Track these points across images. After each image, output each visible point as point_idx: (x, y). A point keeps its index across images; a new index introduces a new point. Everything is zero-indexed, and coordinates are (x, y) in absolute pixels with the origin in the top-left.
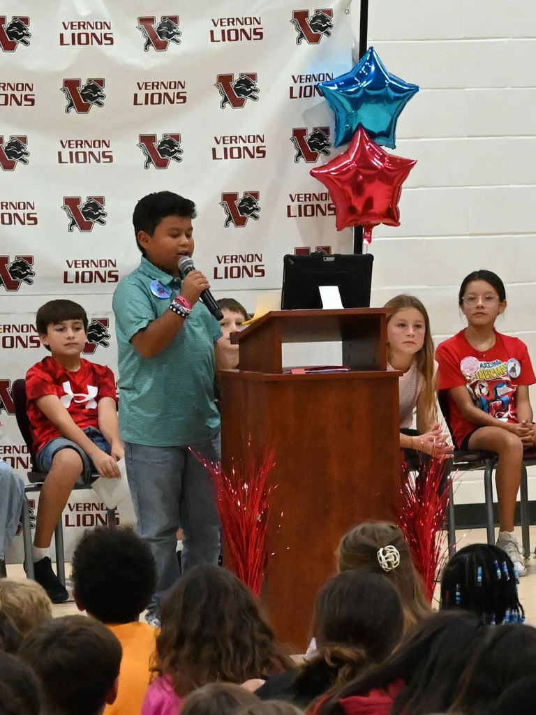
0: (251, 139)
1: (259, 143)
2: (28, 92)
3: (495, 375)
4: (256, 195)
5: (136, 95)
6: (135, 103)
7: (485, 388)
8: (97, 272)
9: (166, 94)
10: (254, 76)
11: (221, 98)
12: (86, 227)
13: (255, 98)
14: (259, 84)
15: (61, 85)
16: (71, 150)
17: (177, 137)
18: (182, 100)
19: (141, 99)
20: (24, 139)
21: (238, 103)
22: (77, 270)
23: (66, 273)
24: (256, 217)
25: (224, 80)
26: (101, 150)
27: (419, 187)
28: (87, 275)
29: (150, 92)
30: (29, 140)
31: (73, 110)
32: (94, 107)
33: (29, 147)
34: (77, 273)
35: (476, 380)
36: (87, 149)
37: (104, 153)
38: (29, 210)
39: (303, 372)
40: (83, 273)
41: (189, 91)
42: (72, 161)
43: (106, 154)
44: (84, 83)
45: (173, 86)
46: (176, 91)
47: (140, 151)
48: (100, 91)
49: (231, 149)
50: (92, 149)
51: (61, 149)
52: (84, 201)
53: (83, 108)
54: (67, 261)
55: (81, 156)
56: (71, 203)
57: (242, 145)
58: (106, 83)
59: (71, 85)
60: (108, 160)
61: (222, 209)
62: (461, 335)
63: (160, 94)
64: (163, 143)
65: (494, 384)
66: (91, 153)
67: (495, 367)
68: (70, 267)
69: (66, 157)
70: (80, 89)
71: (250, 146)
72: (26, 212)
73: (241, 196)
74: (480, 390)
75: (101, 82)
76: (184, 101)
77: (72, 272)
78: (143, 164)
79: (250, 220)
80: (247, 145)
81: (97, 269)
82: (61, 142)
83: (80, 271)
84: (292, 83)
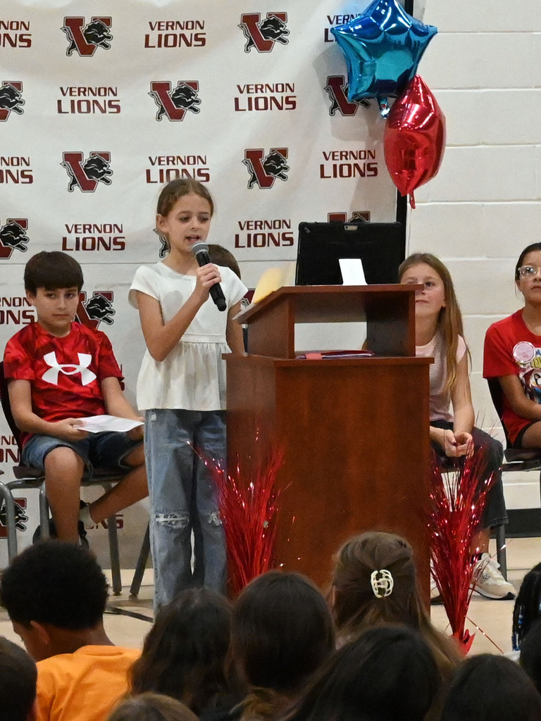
0: (280, 88)
1: (289, 93)
2: (23, 31)
4: (284, 152)
5: (147, 37)
6: (147, 45)
7: (540, 379)
8: (101, 239)
9: (182, 35)
10: (283, 16)
11: (245, 41)
12: (88, 187)
13: (284, 41)
14: (289, 25)
15: (62, 24)
16: (72, 98)
17: (195, 85)
18: (200, 43)
19: (154, 41)
20: (19, 85)
21: (265, 47)
22: (78, 235)
23: (65, 239)
24: (284, 177)
25: (249, 21)
26: (108, 98)
27: (479, 144)
28: (89, 242)
29: (164, 33)
30: (24, 87)
31: (75, 53)
32: (99, 50)
33: (25, 95)
34: (78, 239)
35: (531, 369)
36: (91, 98)
37: (110, 102)
38: (24, 167)
39: (319, 357)
40: (85, 239)
41: (209, 33)
42: (73, 111)
43: (113, 103)
44: (88, 22)
45: (190, 26)
46: (194, 32)
47: (152, 100)
48: (107, 31)
49: (257, 99)
50: (97, 98)
51: (61, 97)
52: (86, 157)
53: (87, 51)
54: (67, 226)
55: (84, 106)
56: (72, 159)
57: (269, 94)
58: (113, 22)
59: (73, 24)
60: (115, 110)
61: (245, 168)
62: (517, 317)
63: (175, 36)
64: (178, 91)
66: (96, 102)
68: (70, 232)
69: (66, 106)
70: (83, 29)
71: (278, 96)
72: (20, 168)
73: (267, 154)
74: (536, 380)
75: (108, 21)
76: (203, 44)
77: (72, 238)
78: (155, 115)
79: (277, 181)
81: (100, 235)
82: (62, 89)
83: (81, 236)
84: (327, 25)
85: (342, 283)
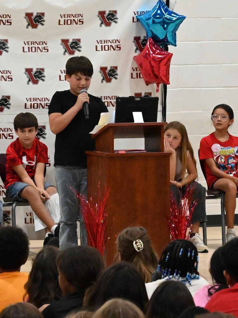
1: (118, 43)
2: (8, 18)
3: (228, 153)
4: (116, 68)
5: (59, 21)
6: (59, 24)
7: (223, 159)
8: (41, 104)
9: (74, 20)
10: (115, 12)
11: (100, 22)
12: (35, 82)
13: (116, 22)
14: (118, 16)
15: (24, 15)
16: (29, 46)
17: (79, 40)
18: (81, 23)
19: (62, 22)
20: (7, 41)
21: (108, 25)
22: (31, 102)
23: (26, 104)
24: (116, 78)
25: (102, 14)
26: (43, 46)
28: (36, 105)
29: (66, 19)
30: (9, 41)
31: (30, 27)
32: (40, 26)
33: (9, 45)
34: (31, 104)
35: (219, 155)
36: (36, 46)
37: (44, 47)
38: (9, 74)
39: (124, 152)
40: (34, 104)
41: (85, 19)
42: (29, 51)
43: (45, 48)
44: (35, 14)
45: (77, 16)
46: (79, 18)
47: (62, 47)
48: (42, 18)
49: (105, 46)
50: (39, 46)
51: (24, 45)
52: (35, 70)
53: (35, 27)
54: (27, 98)
55: (33, 49)
56: (29, 71)
57: (109, 44)
58: (45, 15)
59: (29, 15)
60: (46, 51)
61: (100, 75)
63: (71, 20)
64: (72, 43)
65: (228, 157)
66: (38, 47)
67: (228, 150)
68: (28, 101)
69: (26, 49)
70: (33, 17)
71: (113, 45)
72: (7, 75)
73: (109, 68)
74: (221, 160)
75: (43, 14)
76: (83, 24)
77: (29, 103)
78: (63, 53)
79: (113, 80)
80: (112, 44)
81: (40, 102)
82: (24, 42)
83: (33, 103)
84: (134, 15)
85: (134, 122)
